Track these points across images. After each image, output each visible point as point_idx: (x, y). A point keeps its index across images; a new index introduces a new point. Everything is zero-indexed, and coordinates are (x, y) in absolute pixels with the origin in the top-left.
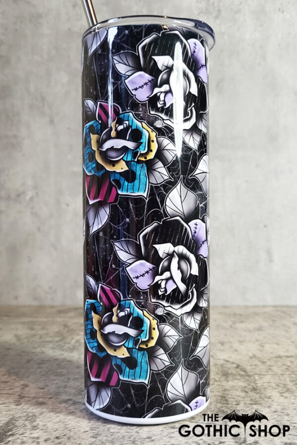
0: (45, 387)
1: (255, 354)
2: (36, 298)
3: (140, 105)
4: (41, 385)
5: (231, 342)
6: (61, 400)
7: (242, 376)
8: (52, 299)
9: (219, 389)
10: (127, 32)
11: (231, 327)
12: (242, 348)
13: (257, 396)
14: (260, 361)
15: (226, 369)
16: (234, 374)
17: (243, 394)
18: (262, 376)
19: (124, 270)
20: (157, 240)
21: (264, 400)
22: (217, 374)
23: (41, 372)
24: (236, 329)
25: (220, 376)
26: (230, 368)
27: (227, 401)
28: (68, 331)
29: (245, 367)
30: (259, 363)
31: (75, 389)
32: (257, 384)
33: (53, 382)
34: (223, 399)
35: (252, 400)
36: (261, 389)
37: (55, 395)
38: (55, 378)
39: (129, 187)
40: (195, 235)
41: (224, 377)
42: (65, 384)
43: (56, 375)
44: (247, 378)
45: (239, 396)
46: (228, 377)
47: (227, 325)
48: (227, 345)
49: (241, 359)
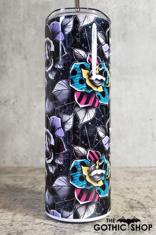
0: (26, 215)
1: (148, 195)
4: (24, 214)
5: (133, 188)
6: (36, 223)
7: (141, 208)
8: (26, 163)
9: (129, 216)
11: (132, 179)
12: (139, 191)
14: (151, 199)
15: (132, 204)
16: (138, 208)
17: (143, 219)
18: (153, 208)
22: (127, 207)
23: (23, 206)
24: (135, 180)
25: (128, 208)
26: (134, 204)
28: (37, 182)
29: (143, 203)
30: (151, 201)
32: (151, 213)
33: (30, 212)
35: (149, 222)
36: (154, 216)
38: (31, 210)
41: (131, 209)
42: (38, 213)
43: (33, 208)
44: (145, 209)
46: (133, 209)
47: (130, 178)
48: (131, 190)
49: (140, 198)
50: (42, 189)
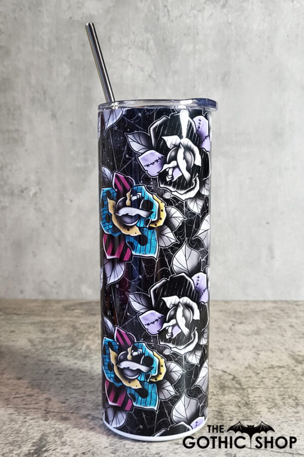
0: (66, 401)
1: (250, 363)
2: (41, 293)
3: (151, 179)
4: (62, 398)
5: (230, 349)
6: (81, 415)
7: (237, 389)
8: (57, 293)
9: (217, 403)
10: (140, 114)
12: (239, 356)
13: (249, 411)
14: (254, 372)
15: (223, 382)
16: (231, 388)
17: (237, 409)
18: (255, 390)
19: (137, 318)
20: (165, 294)
21: (254, 416)
22: (215, 387)
23: (59, 384)
25: (217, 390)
26: (227, 380)
27: (222, 416)
28: (77, 335)
29: (240, 379)
30: (253, 375)
31: (93, 403)
32: (249, 398)
33: (72, 396)
34: (219, 414)
35: (243, 415)
36: (253, 404)
37: (76, 410)
38: (73, 391)
39: (142, 249)
40: (198, 286)
41: (221, 390)
42: (83, 397)
43: (74, 388)
44: (241, 391)
45: (233, 411)
46: (224, 390)
48: (225, 353)
49: (238, 369)
50: (87, 350)
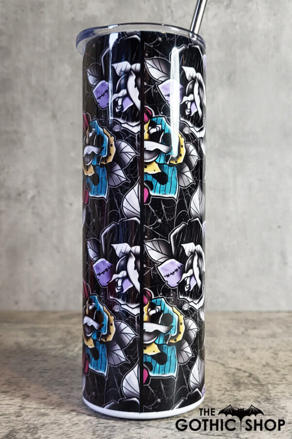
0: (48, 397)
1: (268, 362)
2: (37, 303)
4: (43, 395)
5: (243, 350)
7: (254, 385)
8: (55, 304)
9: (231, 399)
11: (243, 333)
12: (254, 355)
13: (271, 406)
14: (273, 370)
15: (238, 378)
16: (248, 385)
17: (256, 404)
18: (275, 386)
21: (278, 411)
22: (228, 383)
23: (43, 381)
24: (249, 336)
25: (231, 386)
26: (242, 378)
28: (71, 338)
29: (258, 375)
30: (272, 372)
31: (79, 399)
32: (270, 394)
33: (55, 392)
36: (275, 399)
37: (58, 406)
38: (58, 388)
41: (236, 387)
42: (68, 394)
43: (59, 385)
44: (260, 387)
46: (240, 386)
47: (238, 332)
48: (239, 354)
49: (254, 367)
